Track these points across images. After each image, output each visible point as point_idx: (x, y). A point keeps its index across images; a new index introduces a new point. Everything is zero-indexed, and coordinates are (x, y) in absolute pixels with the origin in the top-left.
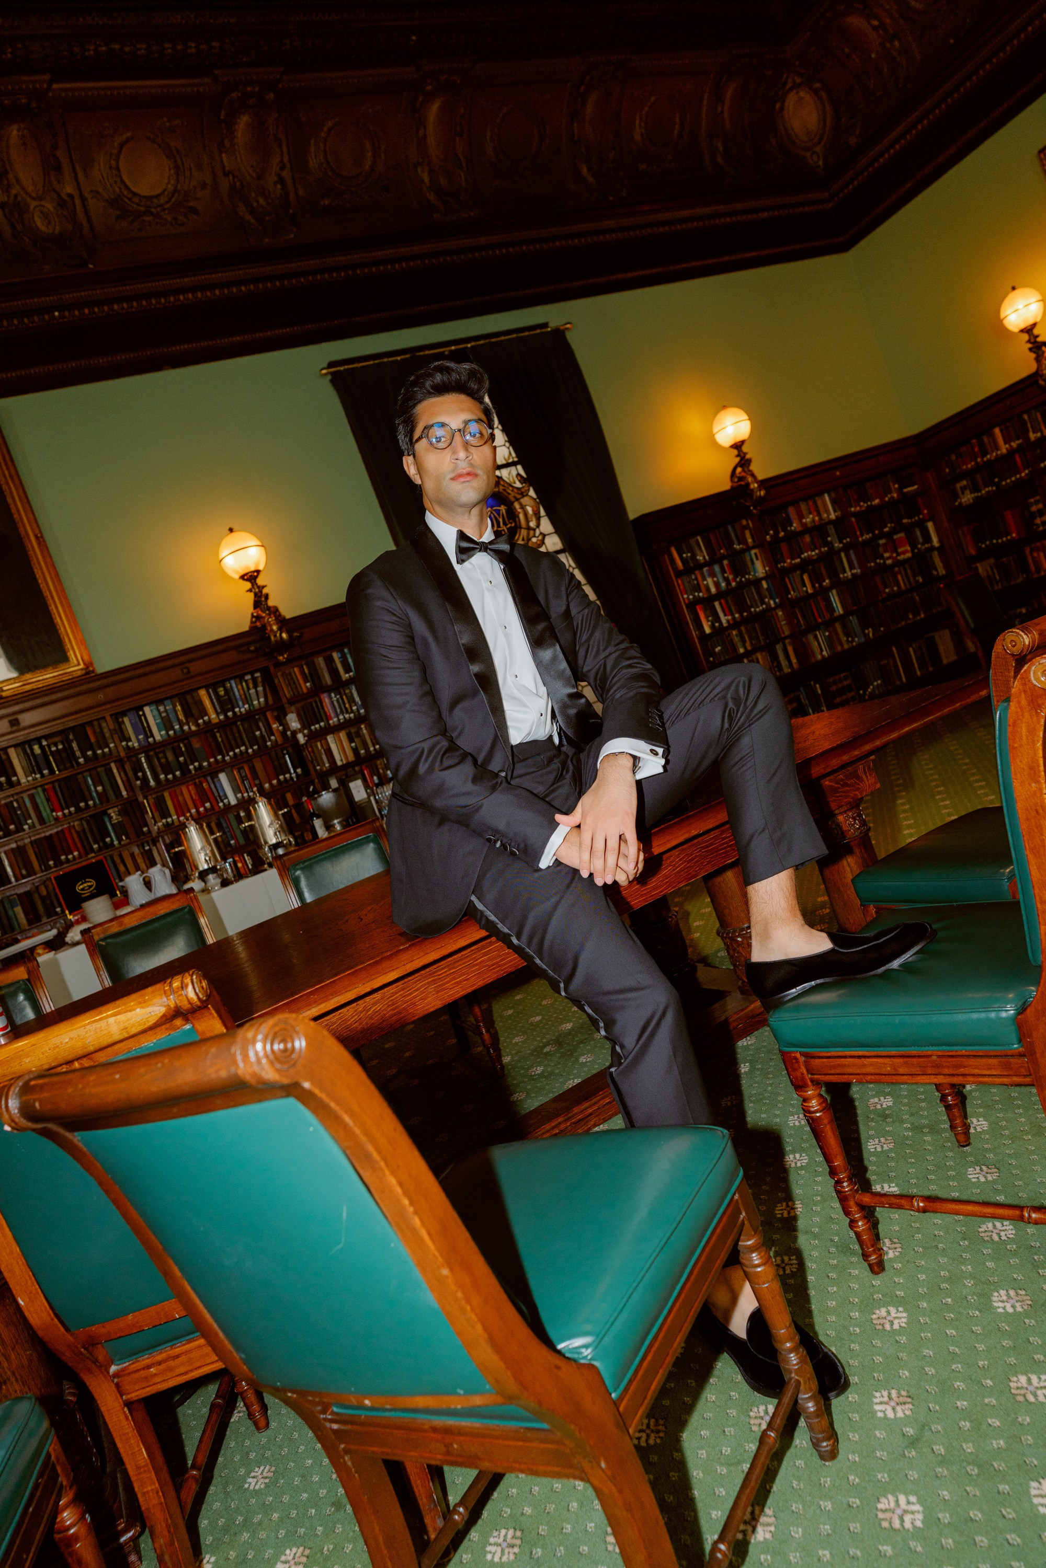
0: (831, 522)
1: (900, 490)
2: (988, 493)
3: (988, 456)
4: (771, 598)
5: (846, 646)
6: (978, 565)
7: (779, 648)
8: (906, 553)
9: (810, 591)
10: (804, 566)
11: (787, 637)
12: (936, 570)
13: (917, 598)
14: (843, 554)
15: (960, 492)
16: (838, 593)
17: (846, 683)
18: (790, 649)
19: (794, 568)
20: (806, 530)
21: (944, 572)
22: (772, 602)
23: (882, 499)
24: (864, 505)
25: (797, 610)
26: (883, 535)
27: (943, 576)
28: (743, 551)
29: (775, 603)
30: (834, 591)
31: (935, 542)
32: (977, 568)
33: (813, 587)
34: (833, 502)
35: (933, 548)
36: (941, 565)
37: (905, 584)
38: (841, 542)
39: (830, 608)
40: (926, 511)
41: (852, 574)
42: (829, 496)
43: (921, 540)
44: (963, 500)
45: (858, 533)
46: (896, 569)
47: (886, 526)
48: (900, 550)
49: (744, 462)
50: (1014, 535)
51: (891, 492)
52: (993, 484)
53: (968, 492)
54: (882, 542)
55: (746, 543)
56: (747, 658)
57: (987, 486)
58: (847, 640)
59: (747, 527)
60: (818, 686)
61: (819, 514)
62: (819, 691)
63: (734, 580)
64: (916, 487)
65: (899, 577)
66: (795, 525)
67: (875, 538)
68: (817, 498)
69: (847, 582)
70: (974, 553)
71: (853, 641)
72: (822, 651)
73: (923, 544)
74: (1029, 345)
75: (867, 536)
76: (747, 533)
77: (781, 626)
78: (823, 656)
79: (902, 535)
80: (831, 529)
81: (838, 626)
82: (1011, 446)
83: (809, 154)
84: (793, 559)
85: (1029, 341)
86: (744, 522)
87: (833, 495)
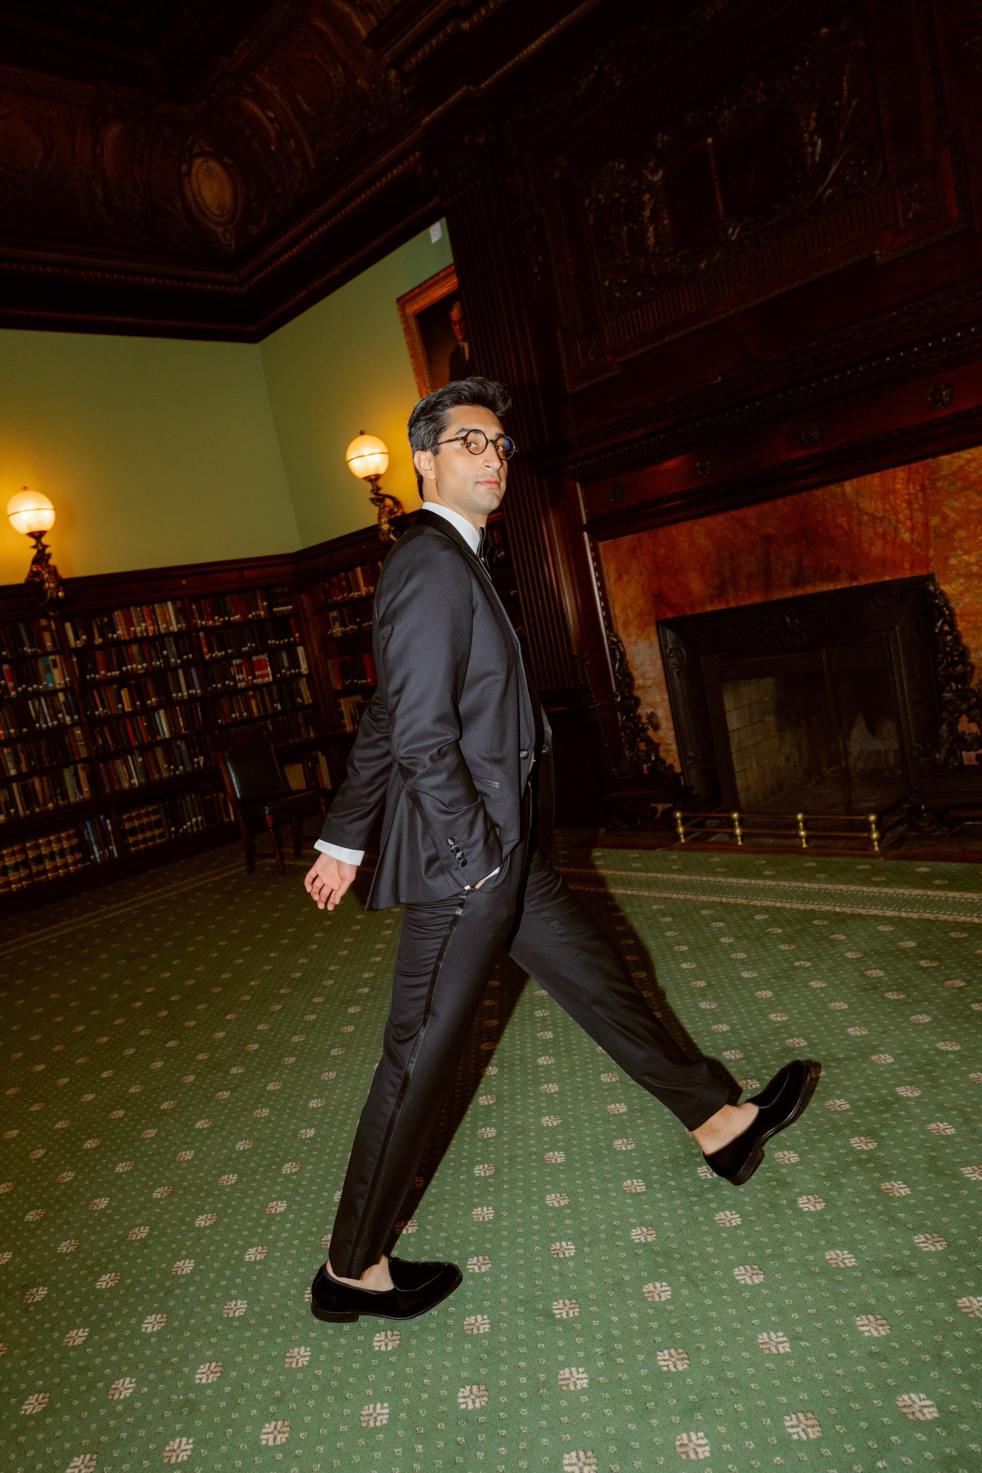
0: (170, 634)
1: (269, 609)
2: (352, 629)
3: (353, 594)
4: (70, 713)
5: (165, 775)
6: (342, 701)
7: (68, 774)
8: (266, 675)
9: (128, 709)
10: (124, 680)
11: (82, 761)
12: (302, 698)
13: (270, 727)
14: (180, 672)
15: (332, 622)
16: (166, 713)
17: (153, 818)
18: (82, 774)
19: (109, 681)
20: (136, 640)
21: (311, 701)
22: (68, 719)
23: (244, 615)
24: (219, 620)
25: (105, 729)
26: (241, 655)
27: (309, 705)
28: (36, 656)
29: (72, 719)
30: (162, 712)
31: (304, 668)
32: (340, 705)
33: (133, 703)
34: (178, 612)
35: (300, 675)
36: (308, 693)
37: (259, 711)
38: (180, 657)
39: (153, 728)
40: (297, 635)
41: (189, 695)
42: (174, 604)
43: (286, 665)
44: (335, 631)
45: (205, 650)
46: (251, 693)
47: (245, 646)
48: (257, 673)
49: (41, 557)
50: (369, 680)
51: (258, 610)
52: (356, 624)
53: (337, 624)
54: (236, 662)
55: (42, 645)
56: (17, 782)
57: (352, 625)
58: (169, 767)
59: (47, 628)
60: (108, 821)
61: (155, 622)
62: (110, 828)
63: (15, 689)
64: (291, 607)
65: (253, 702)
66: (120, 632)
67: (228, 658)
68: (156, 605)
69: (181, 702)
70: (339, 688)
71: (177, 768)
72: (131, 777)
73: (289, 669)
74: (373, 496)
75: (219, 654)
76: (47, 636)
77: (77, 747)
78: (131, 785)
79: (265, 657)
80: (170, 642)
81: (159, 752)
82: (369, 590)
83: (221, 229)
84: (109, 670)
85: (372, 491)
86: (43, 622)
87: (179, 604)
